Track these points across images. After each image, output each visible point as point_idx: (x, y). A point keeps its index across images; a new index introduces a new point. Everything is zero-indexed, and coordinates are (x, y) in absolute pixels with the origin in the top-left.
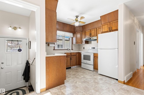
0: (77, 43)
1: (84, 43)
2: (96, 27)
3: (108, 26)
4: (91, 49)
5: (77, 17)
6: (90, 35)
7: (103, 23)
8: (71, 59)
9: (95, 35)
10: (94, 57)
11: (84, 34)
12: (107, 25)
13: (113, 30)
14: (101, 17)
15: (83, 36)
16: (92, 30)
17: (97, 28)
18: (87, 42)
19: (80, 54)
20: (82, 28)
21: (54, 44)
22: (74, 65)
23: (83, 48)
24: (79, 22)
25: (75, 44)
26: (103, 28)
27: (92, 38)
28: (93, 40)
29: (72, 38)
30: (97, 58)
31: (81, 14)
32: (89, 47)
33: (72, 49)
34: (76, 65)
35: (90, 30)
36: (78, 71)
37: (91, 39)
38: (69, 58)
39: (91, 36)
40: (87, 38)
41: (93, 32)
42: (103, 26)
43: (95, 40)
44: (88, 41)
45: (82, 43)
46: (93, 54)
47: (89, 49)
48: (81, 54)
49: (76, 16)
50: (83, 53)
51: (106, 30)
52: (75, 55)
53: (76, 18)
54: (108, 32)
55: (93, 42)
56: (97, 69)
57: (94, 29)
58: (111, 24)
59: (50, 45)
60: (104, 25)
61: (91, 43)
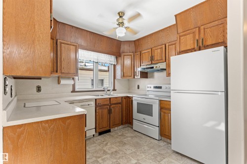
0: (124, 76)
1: (139, 77)
2: (164, 43)
3: (194, 37)
4: (152, 89)
5: (121, 15)
6: (152, 59)
7: (180, 30)
8: (110, 112)
9: (162, 59)
10: (161, 108)
11: (137, 57)
12: (192, 35)
13: (207, 46)
14: (176, 16)
15: (137, 63)
16: (154, 48)
17: (167, 45)
18: (144, 75)
19: (129, 100)
20: (133, 45)
21: (73, 79)
22: (118, 125)
23: (137, 87)
24: (126, 28)
25: (120, 78)
26: (182, 41)
27: (155, 66)
28: (158, 71)
29: (114, 66)
30: (166, 111)
31: (130, 5)
32: (149, 86)
33: (114, 90)
34: (122, 124)
35: (150, 50)
36: (125, 140)
37: (153, 68)
38: (106, 111)
39: (153, 62)
40: (145, 67)
41: (157, 53)
42: (182, 38)
43: (163, 70)
44: (147, 73)
45: (134, 78)
46: (157, 102)
47: (149, 89)
48: (132, 101)
49: (119, 13)
50: (137, 99)
51: (189, 48)
52: (120, 103)
53: (118, 17)
54: (195, 51)
55: (156, 74)
56: (169, 137)
57: (160, 47)
58: (202, 31)
59: (63, 82)
60: (185, 35)
61: (152, 77)
